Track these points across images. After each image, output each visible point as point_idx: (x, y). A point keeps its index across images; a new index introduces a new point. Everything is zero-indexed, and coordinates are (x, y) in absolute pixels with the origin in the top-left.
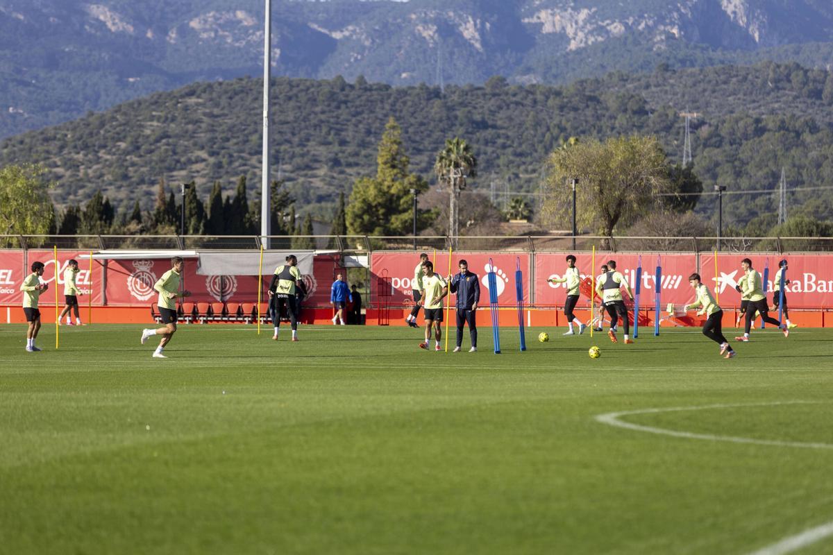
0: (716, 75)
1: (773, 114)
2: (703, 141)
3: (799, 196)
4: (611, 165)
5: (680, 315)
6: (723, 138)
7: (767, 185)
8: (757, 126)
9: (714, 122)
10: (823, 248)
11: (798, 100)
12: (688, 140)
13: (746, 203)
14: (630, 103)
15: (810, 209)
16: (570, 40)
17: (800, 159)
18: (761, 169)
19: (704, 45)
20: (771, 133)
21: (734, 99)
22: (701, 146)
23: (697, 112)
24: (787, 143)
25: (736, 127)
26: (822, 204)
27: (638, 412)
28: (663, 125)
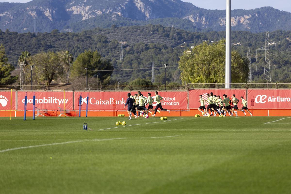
0: (133, 29)
1: (152, 43)
2: (127, 52)
6: (135, 51)
8: (146, 47)
9: (131, 45)
11: (161, 38)
12: (122, 52)
13: (142, 73)
14: (102, 39)
16: (83, 17)
17: (161, 58)
18: (147, 61)
19: (129, 19)
20: (151, 49)
21: (139, 37)
22: (127, 54)
23: (126, 42)
24: (156, 52)
25: (139, 47)
28: (113, 46)
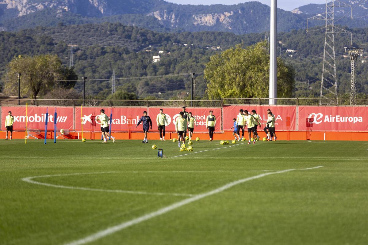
0: (84, 28)
1: (109, 45)
2: (78, 57)
3: (121, 82)
4: (36, 68)
5: (66, 134)
6: (88, 56)
7: (107, 76)
8: (102, 51)
9: (83, 49)
10: (130, 105)
11: (121, 39)
12: (72, 57)
13: (98, 84)
14: (46, 40)
15: (126, 87)
16: (19, 12)
17: (121, 66)
18: (104, 69)
20: (108, 54)
21: (92, 39)
22: (78, 60)
23: (76, 45)
24: (115, 58)
25: (93, 51)
26: (131, 85)
27: (41, 176)
28: (61, 50)
